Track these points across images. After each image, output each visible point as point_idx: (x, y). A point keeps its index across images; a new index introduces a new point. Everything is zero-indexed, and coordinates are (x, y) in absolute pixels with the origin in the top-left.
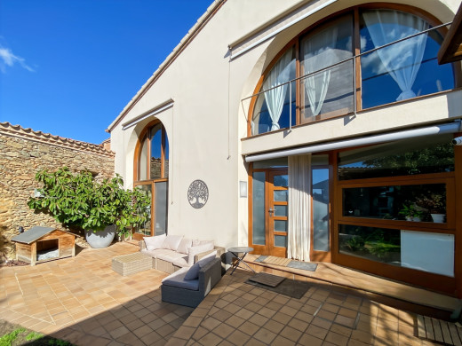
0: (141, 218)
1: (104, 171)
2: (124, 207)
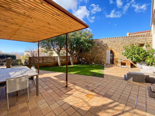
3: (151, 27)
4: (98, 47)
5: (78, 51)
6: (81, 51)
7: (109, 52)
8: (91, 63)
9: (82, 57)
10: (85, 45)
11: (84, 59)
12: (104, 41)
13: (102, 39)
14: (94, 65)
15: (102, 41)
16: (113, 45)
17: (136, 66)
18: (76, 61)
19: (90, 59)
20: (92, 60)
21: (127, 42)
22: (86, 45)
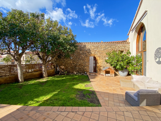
0: (138, 68)
1: (126, 50)
2: (130, 63)
3: (128, 35)
4: (81, 52)
5: (54, 56)
6: (59, 57)
7: (92, 59)
8: (72, 73)
9: (61, 65)
10: (66, 47)
11: (63, 67)
12: (87, 45)
13: (85, 43)
14: (76, 75)
15: (85, 46)
16: (96, 51)
17: (117, 74)
18: (52, 70)
19: (71, 68)
20: (74, 68)
21: (110, 48)
22: (68, 47)
